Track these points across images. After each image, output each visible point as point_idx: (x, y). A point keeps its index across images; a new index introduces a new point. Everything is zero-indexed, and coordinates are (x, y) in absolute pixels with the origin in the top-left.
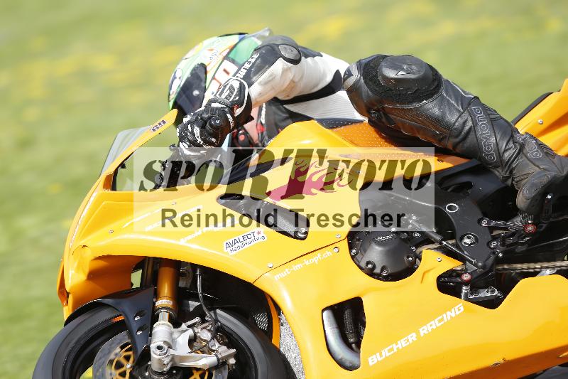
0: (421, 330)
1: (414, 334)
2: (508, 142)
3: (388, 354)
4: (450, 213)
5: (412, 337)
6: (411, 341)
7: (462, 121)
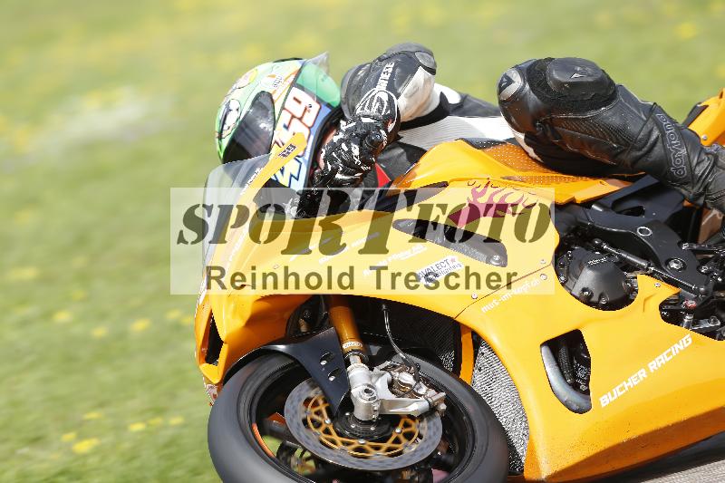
0: (650, 364)
1: (643, 370)
2: (700, 154)
3: (620, 394)
4: (644, 237)
5: (642, 374)
6: (642, 379)
7: (648, 131)
